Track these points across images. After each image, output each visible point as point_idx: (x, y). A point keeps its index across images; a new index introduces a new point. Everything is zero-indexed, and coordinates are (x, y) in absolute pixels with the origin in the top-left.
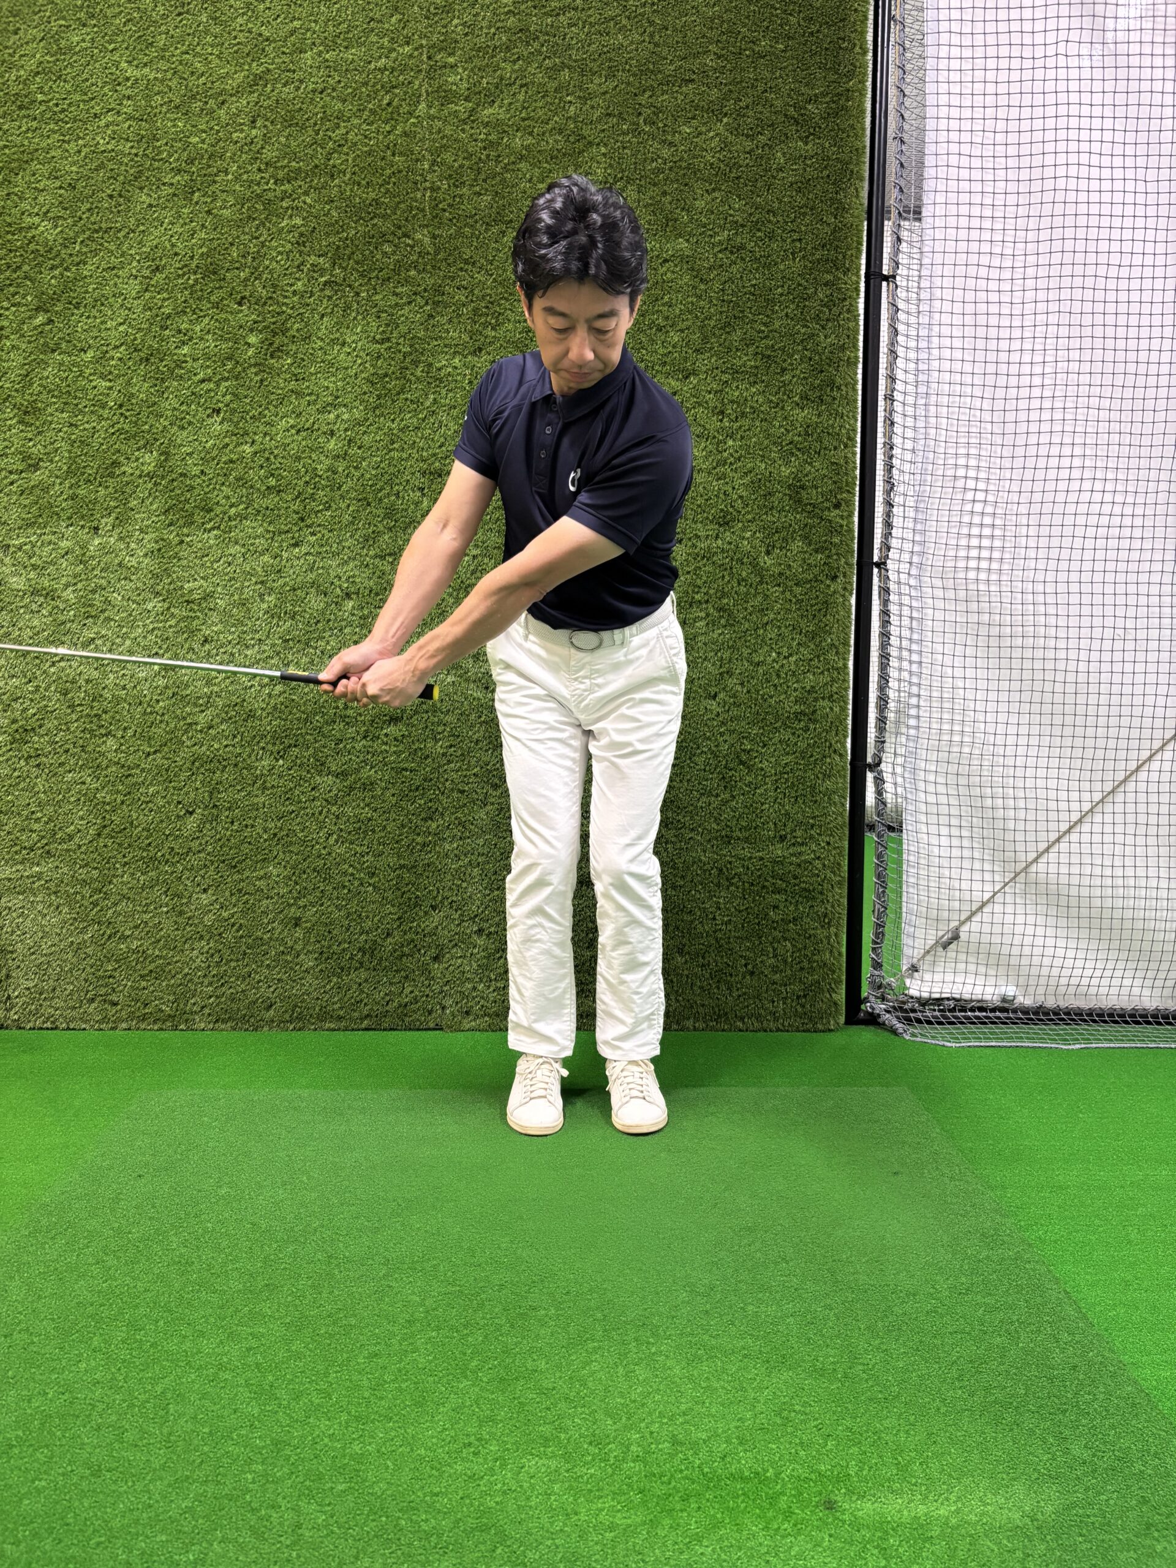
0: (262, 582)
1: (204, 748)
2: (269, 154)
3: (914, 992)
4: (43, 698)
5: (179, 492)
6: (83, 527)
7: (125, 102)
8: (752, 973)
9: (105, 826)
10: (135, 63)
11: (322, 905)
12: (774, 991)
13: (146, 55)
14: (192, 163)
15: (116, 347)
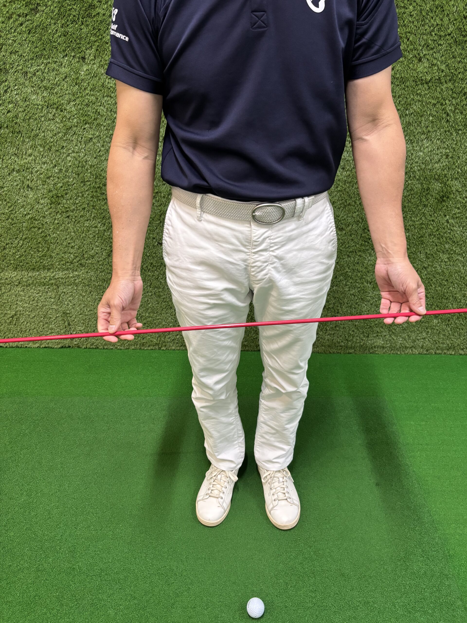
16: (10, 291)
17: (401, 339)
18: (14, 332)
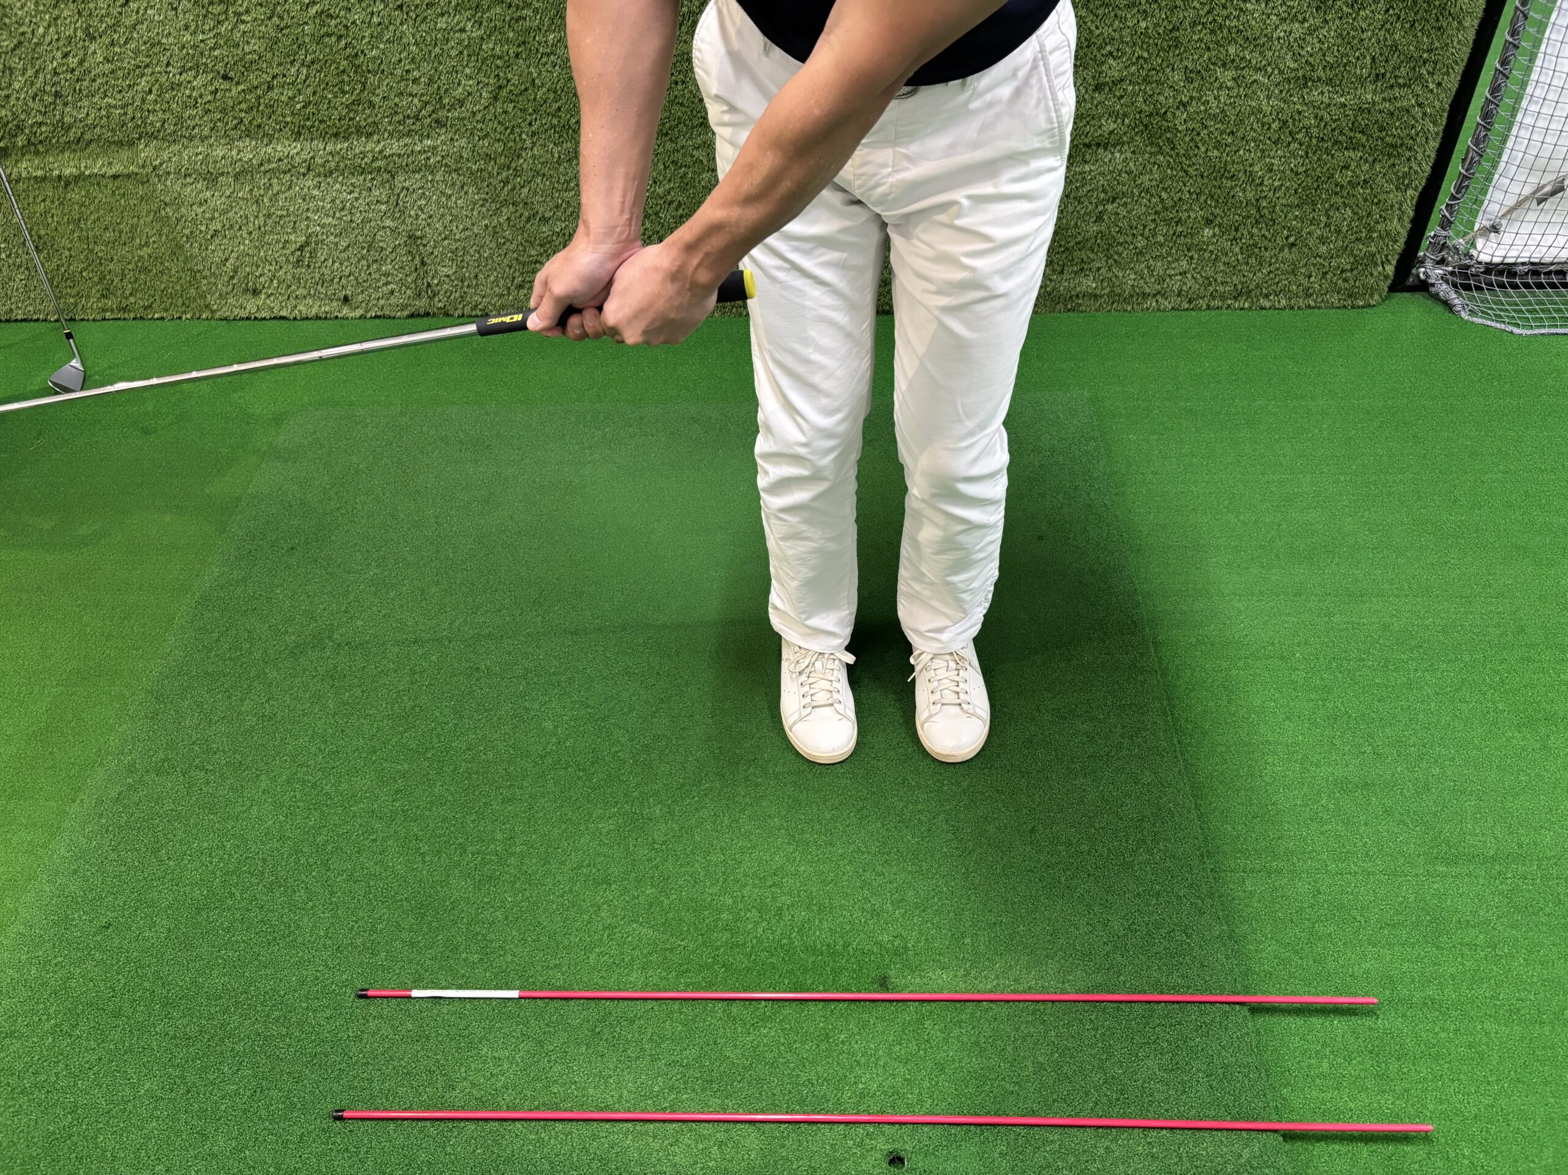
3: (1484, 258)
8: (1293, 245)
12: (1314, 265)
16: (290, 187)
17: (1133, 276)
18: (308, 284)
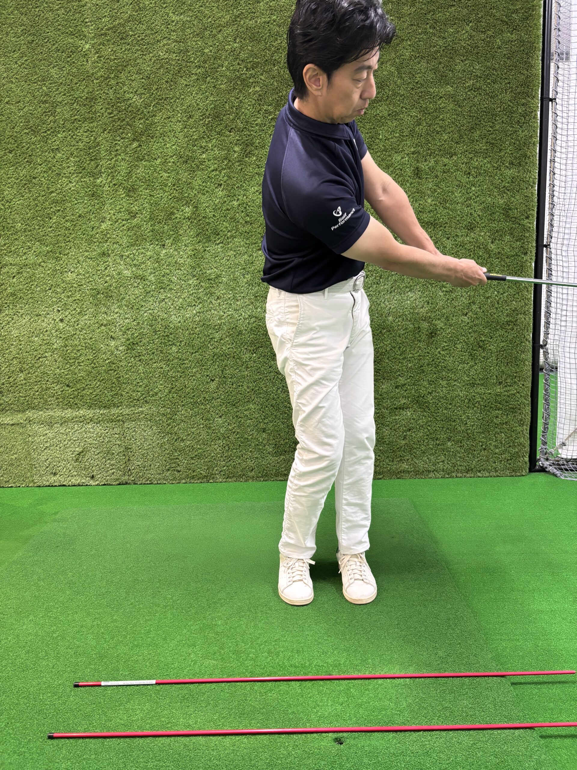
0: (244, 269)
1: (219, 350)
2: (243, 55)
3: (563, 456)
4: (141, 328)
5: (203, 226)
6: (157, 245)
7: (172, 33)
8: (485, 449)
9: (172, 388)
10: (176, 13)
11: (275, 422)
12: (495, 457)
13: (182, 9)
14: (206, 63)
15: (172, 156)
18: (78, 470)
